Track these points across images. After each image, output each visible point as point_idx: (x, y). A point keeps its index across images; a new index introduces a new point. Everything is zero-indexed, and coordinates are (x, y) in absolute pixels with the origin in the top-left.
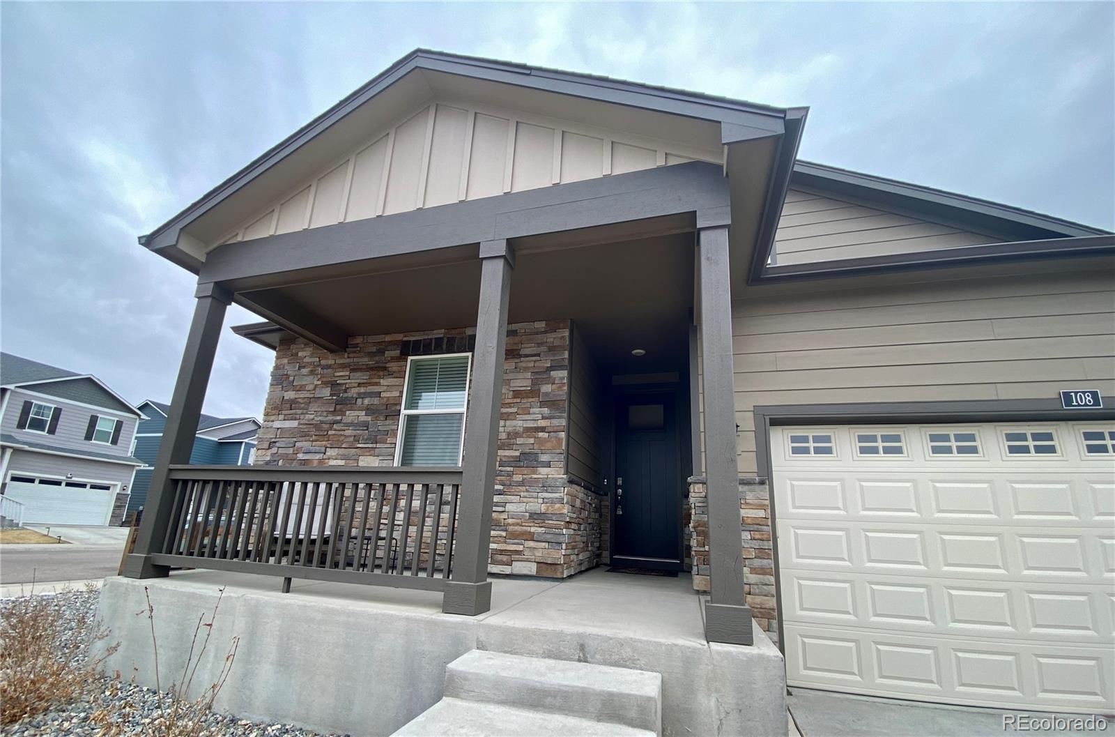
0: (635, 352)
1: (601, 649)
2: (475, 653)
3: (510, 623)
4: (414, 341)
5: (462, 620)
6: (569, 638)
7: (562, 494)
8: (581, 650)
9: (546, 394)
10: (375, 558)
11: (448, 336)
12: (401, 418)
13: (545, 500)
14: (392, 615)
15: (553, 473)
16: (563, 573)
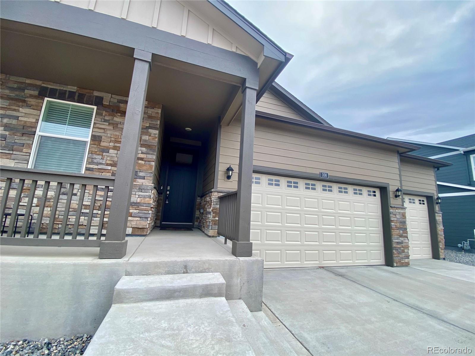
0: (187, 129)
1: (195, 266)
2: (127, 278)
3: (146, 260)
4: (60, 89)
5: (116, 262)
6: (179, 263)
7: (150, 194)
8: (185, 268)
9: (145, 141)
10: (53, 228)
11: (79, 92)
12: (36, 137)
13: (140, 196)
14: (62, 264)
15: (146, 182)
16: (147, 232)
